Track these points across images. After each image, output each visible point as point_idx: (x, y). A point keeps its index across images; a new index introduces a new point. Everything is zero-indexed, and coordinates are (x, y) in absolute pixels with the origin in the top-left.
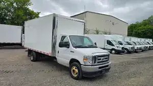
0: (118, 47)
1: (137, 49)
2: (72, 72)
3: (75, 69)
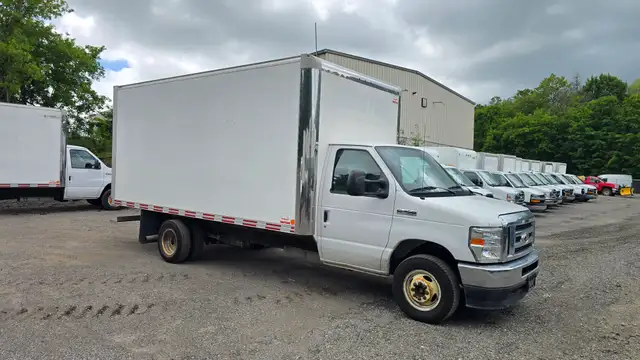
1: (532, 203)
2: (407, 293)
3: (425, 283)
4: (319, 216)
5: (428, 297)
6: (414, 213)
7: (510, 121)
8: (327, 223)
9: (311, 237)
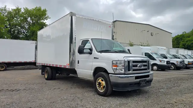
0: (161, 61)
1: (188, 64)
2: (97, 86)
3: (101, 82)
4: (77, 62)
5: (102, 87)
6: (98, 58)
7: (188, 39)
8: (79, 64)
9: (74, 69)
